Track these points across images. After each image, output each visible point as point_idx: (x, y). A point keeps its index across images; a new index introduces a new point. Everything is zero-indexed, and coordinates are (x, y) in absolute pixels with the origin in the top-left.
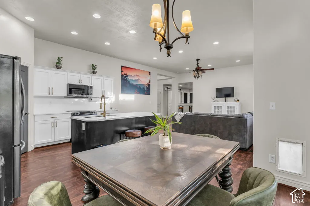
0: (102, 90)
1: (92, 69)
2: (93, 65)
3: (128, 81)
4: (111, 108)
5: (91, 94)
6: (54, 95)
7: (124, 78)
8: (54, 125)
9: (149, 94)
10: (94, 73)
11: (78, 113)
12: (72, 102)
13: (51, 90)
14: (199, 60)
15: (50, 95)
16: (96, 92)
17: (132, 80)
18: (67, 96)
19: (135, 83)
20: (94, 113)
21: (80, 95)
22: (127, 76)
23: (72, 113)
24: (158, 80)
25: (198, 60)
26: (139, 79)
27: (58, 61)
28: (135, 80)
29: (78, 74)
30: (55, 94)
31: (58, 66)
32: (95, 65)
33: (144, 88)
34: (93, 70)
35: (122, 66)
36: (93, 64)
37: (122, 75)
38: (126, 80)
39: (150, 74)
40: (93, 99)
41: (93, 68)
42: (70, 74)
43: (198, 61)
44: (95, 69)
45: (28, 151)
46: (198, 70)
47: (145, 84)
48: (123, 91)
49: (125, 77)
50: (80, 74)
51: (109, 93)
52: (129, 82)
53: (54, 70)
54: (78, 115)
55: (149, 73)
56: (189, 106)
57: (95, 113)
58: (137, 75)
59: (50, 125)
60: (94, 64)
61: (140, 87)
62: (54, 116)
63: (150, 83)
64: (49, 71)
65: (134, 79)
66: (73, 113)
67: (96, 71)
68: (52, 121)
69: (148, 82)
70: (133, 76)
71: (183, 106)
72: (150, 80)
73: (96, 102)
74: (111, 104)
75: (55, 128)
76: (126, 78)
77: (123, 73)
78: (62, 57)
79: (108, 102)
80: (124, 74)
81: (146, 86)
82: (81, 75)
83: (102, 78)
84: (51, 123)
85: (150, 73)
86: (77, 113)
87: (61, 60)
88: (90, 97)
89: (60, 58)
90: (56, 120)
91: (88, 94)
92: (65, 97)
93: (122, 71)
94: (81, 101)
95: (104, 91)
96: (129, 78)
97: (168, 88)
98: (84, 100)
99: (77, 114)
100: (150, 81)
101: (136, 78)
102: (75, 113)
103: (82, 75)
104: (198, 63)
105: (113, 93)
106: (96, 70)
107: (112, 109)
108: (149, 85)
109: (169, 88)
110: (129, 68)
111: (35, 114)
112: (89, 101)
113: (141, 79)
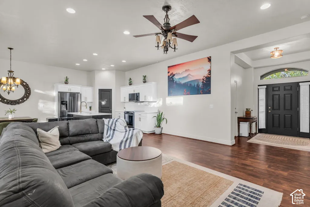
3: (175, 81)
7: (171, 79)
9: (209, 92)
10: (144, 82)
13: (125, 98)
17: (180, 78)
18: (129, 101)
19: (183, 82)
22: (174, 75)
26: (189, 75)
28: (184, 78)
33: (198, 86)
35: (168, 67)
37: (169, 76)
39: (210, 61)
47: (200, 79)
48: (170, 94)
49: (172, 77)
50: (134, 86)
51: (149, 97)
55: (208, 60)
58: (186, 70)
61: (191, 85)
63: (210, 74)
65: (182, 77)
69: (206, 74)
70: (180, 73)
72: (210, 71)
76: (173, 79)
80: (171, 75)
81: (202, 81)
91: (135, 100)
93: (169, 72)
96: (176, 78)
101: (185, 75)
108: (208, 78)
110: (175, 65)
113: (192, 74)
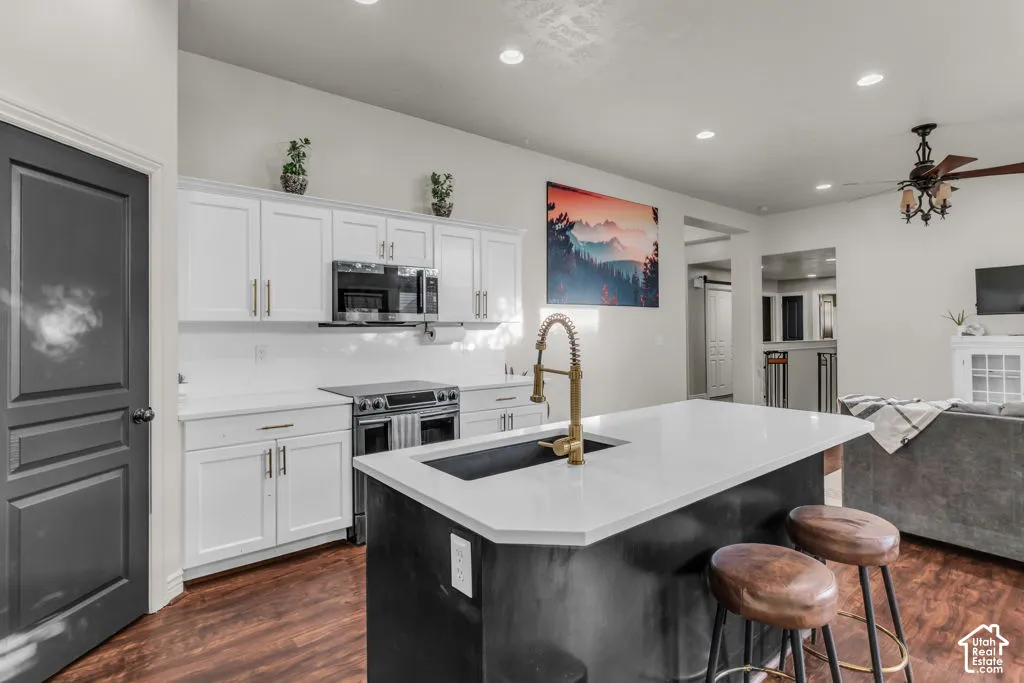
0: (477, 289)
1: (431, 194)
2: (435, 180)
3: (573, 249)
4: (509, 371)
5: (434, 309)
6: (272, 318)
7: (558, 236)
8: (275, 463)
9: (654, 303)
10: (441, 210)
11: (382, 400)
12: (353, 348)
13: (260, 293)
14: (933, 126)
15: (257, 319)
16: (452, 301)
17: (590, 245)
18: (330, 320)
19: (600, 258)
20: (447, 401)
21: (375, 316)
22: (571, 226)
23: (353, 404)
24: (687, 244)
25: (924, 130)
26: (614, 240)
27: (290, 160)
28: (601, 244)
29: (378, 217)
30: (279, 313)
31: (292, 179)
32: (442, 179)
33: (635, 280)
34: (436, 201)
35: (549, 184)
36: (434, 174)
37: (550, 224)
38: (567, 244)
39: (656, 219)
40: (438, 331)
41: (435, 193)
42: (340, 215)
43: (924, 135)
44: (448, 195)
45: (151, 612)
46: (925, 177)
47: (639, 263)
48: (553, 294)
49: (563, 231)
50: (383, 218)
51: (502, 303)
52: (577, 253)
53: (270, 199)
54: (382, 410)
55: (652, 215)
56: (819, 355)
57: (452, 397)
58: (607, 223)
59: (256, 467)
60: (441, 172)
61: (619, 273)
62: (275, 422)
63: (657, 255)
64: (252, 204)
65: (595, 241)
66: (357, 402)
67: (451, 206)
68: (264, 446)
69: (650, 252)
70: (592, 225)
71: (785, 353)
72: (656, 244)
73: (449, 343)
74: (509, 349)
75: (279, 478)
76: (567, 238)
77: (554, 215)
78: (307, 141)
79: (497, 343)
80: (560, 220)
81: (642, 268)
82: (390, 220)
83: (473, 234)
84: (264, 455)
85: (655, 212)
86: (375, 400)
87: (304, 155)
88: (426, 323)
89: (299, 143)
90: (284, 438)
91: (420, 310)
92: (321, 325)
93: (550, 207)
94: (390, 341)
95: (486, 295)
96: (579, 236)
97: (705, 277)
98: (403, 334)
99: (376, 406)
100: (657, 250)
101: (604, 236)
102: (369, 402)
103: (394, 223)
104: (924, 144)
105: (519, 304)
106: (448, 200)
107: (512, 373)
108: (654, 264)
109: (709, 278)
110: (575, 190)
111: (185, 412)
112: (422, 343)
113: (622, 239)
